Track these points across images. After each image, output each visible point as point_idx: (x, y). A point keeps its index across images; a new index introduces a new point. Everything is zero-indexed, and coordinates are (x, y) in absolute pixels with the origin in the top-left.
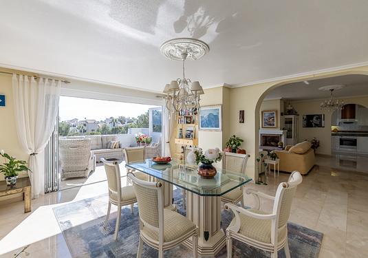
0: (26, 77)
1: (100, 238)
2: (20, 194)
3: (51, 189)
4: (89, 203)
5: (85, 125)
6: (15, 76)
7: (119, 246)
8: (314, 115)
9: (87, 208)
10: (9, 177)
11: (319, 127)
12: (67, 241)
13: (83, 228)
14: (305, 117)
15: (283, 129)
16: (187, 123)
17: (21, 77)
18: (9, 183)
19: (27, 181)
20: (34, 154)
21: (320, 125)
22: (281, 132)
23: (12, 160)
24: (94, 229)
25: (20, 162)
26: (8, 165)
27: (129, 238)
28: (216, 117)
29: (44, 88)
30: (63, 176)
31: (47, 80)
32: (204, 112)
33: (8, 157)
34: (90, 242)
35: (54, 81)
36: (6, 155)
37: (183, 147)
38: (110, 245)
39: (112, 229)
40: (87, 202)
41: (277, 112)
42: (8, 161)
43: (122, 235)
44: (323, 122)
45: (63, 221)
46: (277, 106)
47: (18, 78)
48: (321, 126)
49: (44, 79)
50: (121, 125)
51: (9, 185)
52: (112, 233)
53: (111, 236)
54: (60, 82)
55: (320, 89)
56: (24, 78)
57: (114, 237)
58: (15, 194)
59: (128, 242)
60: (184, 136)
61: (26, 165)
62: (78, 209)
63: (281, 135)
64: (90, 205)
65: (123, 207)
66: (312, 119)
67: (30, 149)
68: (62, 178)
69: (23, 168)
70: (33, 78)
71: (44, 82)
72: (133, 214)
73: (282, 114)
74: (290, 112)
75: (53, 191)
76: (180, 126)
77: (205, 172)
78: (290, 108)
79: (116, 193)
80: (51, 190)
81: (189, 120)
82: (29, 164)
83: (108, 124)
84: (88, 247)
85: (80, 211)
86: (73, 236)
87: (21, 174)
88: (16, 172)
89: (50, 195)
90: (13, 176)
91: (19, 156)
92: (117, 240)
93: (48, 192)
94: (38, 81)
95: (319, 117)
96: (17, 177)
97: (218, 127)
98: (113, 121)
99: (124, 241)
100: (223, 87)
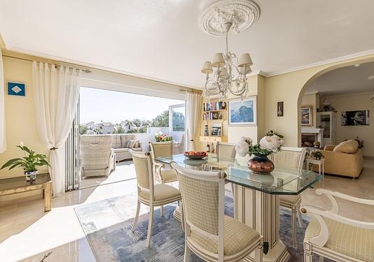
0: (46, 65)
1: (130, 244)
2: (40, 192)
3: (71, 187)
4: (113, 203)
5: (101, 128)
6: (35, 63)
7: (153, 255)
8: (356, 112)
9: (111, 209)
10: (29, 172)
11: (363, 124)
12: (92, 246)
13: (109, 231)
14: (344, 114)
15: (320, 127)
16: (214, 118)
17: (41, 64)
18: (28, 179)
19: (47, 177)
20: (54, 148)
21: (363, 123)
22: (317, 131)
23: (31, 153)
24: (122, 233)
25: (40, 156)
26: (27, 159)
27: (163, 246)
28: (250, 110)
29: (65, 77)
30: (83, 175)
31: (67, 69)
32: (235, 105)
33: (28, 151)
34: (118, 249)
35: (74, 70)
36: (25, 148)
37: (208, 146)
38: (143, 252)
39: (142, 234)
40: (111, 202)
41: (312, 108)
42: (28, 155)
43: (155, 242)
44: (367, 119)
45: (87, 222)
46: (312, 101)
47: (38, 66)
48: (366, 124)
49: (65, 67)
50: (136, 128)
51: (28, 181)
52: (143, 239)
53: (141, 242)
54: (81, 71)
55: (370, 78)
56: (44, 66)
57: (146, 243)
58: (34, 190)
59: (164, 250)
60: (210, 133)
61: (45, 159)
62: (102, 209)
63: (317, 134)
64: (114, 205)
65: (156, 208)
66: (353, 117)
67: (51, 143)
68: (82, 176)
69: (43, 162)
70: (53, 66)
71: (65, 71)
72: (163, 216)
73: (318, 111)
74: (327, 108)
75: (73, 189)
76: (205, 123)
77: (259, 166)
78: (326, 104)
79: (148, 190)
80: (71, 189)
81: (216, 116)
82: (49, 158)
83: (123, 127)
84: (116, 255)
85: (103, 212)
86: (98, 240)
87: (40, 169)
88: (36, 167)
89: (70, 194)
90: (32, 171)
91: (38, 150)
92: (150, 248)
93: (68, 191)
94: (58, 70)
95: (362, 114)
96: (37, 172)
97: (253, 121)
98: (128, 124)
99: (159, 249)
100: (259, 75)
